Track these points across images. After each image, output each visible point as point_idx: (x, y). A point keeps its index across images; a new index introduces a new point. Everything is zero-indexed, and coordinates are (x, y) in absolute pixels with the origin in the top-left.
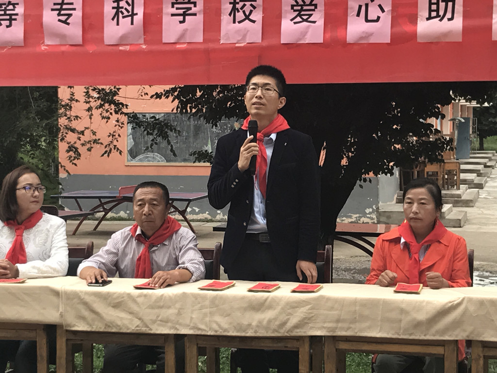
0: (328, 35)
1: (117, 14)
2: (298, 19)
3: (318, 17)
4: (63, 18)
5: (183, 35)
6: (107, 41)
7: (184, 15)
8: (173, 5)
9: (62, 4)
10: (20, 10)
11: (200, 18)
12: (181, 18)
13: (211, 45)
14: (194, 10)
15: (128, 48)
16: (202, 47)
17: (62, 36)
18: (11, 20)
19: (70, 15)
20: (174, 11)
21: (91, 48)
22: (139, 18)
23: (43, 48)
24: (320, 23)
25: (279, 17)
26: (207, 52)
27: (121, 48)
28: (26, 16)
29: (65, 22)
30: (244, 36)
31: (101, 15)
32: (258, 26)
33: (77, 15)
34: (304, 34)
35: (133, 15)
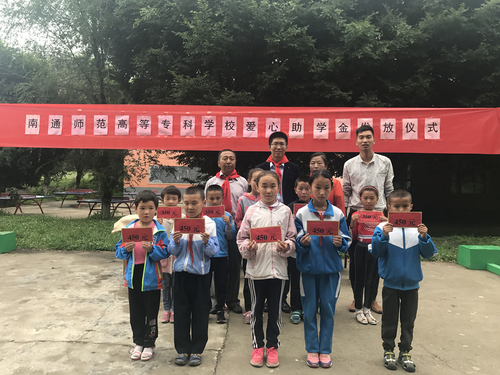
0: (259, 135)
1: (185, 125)
2: (249, 129)
3: (256, 129)
4: (166, 126)
5: (209, 134)
6: (181, 135)
7: (209, 126)
8: (205, 123)
9: (166, 121)
10: (150, 123)
11: (215, 128)
12: (208, 128)
13: (218, 137)
14: (213, 125)
15: (189, 137)
16: (216, 138)
17: (166, 132)
18: (146, 126)
19: (168, 125)
20: (206, 125)
21: (175, 137)
22: (193, 127)
23: (158, 136)
24: (256, 131)
25: (242, 128)
26: (217, 140)
27: (187, 137)
28: (152, 125)
29: (166, 127)
30: (230, 135)
31: (179, 126)
32: (235, 131)
33: (171, 125)
34: (251, 134)
35: (191, 126)
